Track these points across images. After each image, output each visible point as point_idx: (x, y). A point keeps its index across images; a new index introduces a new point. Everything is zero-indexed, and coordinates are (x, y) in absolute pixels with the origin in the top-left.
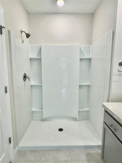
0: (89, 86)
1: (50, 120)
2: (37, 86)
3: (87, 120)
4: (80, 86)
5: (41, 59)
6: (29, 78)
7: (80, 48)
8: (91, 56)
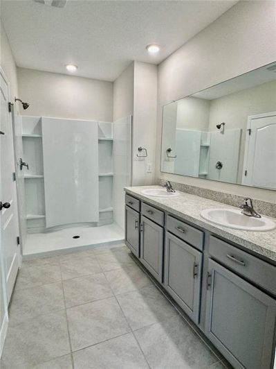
0: (112, 176)
1: (56, 231)
2: (33, 178)
3: (111, 224)
4: (100, 177)
5: (41, 138)
6: (27, 166)
7: (99, 126)
8: (112, 138)
